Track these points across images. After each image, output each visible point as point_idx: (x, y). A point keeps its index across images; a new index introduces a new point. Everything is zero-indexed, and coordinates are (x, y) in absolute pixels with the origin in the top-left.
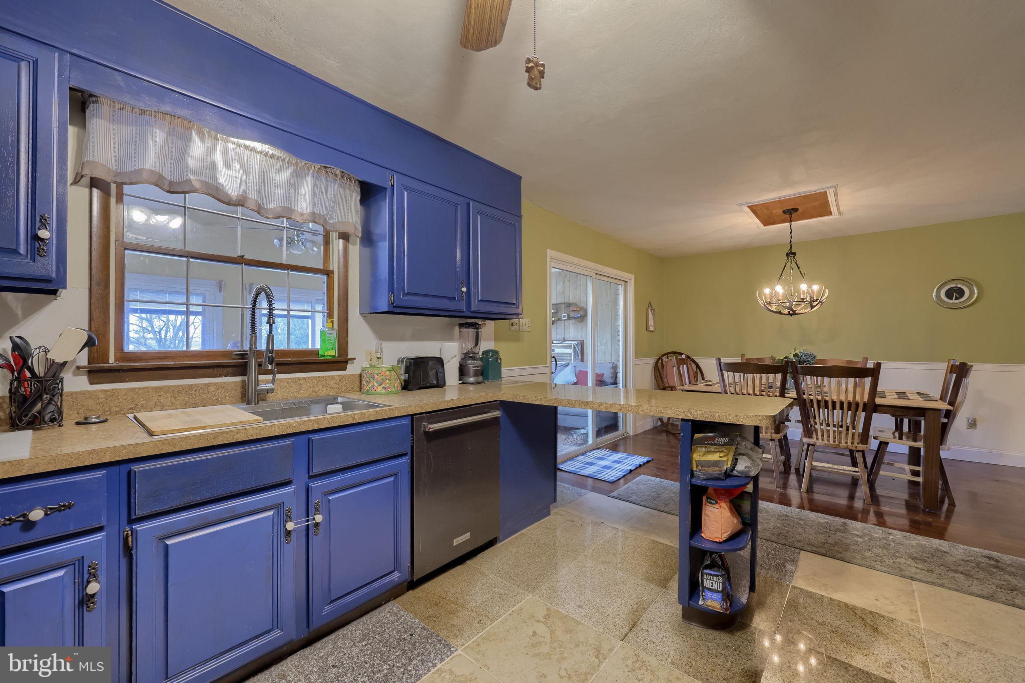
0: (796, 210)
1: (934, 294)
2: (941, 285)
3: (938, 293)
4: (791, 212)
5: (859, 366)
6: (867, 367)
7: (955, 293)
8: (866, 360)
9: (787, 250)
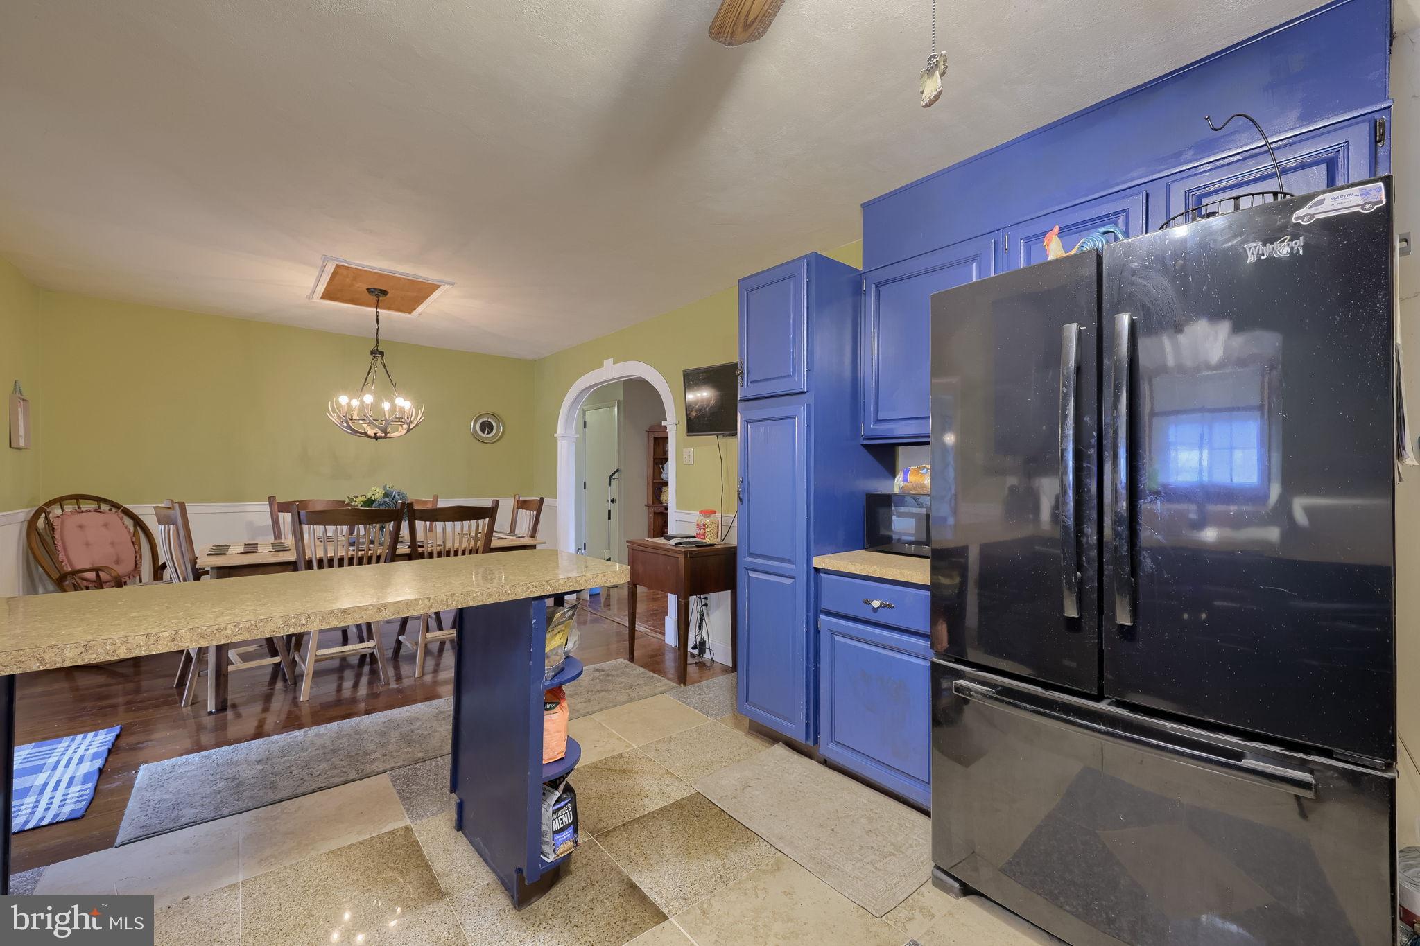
0: (384, 293)
1: (472, 427)
2: (477, 418)
3: (473, 426)
4: (378, 294)
5: (430, 506)
6: (438, 506)
7: (487, 427)
8: (436, 498)
9: (372, 346)
